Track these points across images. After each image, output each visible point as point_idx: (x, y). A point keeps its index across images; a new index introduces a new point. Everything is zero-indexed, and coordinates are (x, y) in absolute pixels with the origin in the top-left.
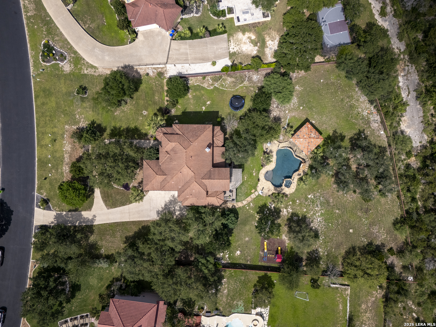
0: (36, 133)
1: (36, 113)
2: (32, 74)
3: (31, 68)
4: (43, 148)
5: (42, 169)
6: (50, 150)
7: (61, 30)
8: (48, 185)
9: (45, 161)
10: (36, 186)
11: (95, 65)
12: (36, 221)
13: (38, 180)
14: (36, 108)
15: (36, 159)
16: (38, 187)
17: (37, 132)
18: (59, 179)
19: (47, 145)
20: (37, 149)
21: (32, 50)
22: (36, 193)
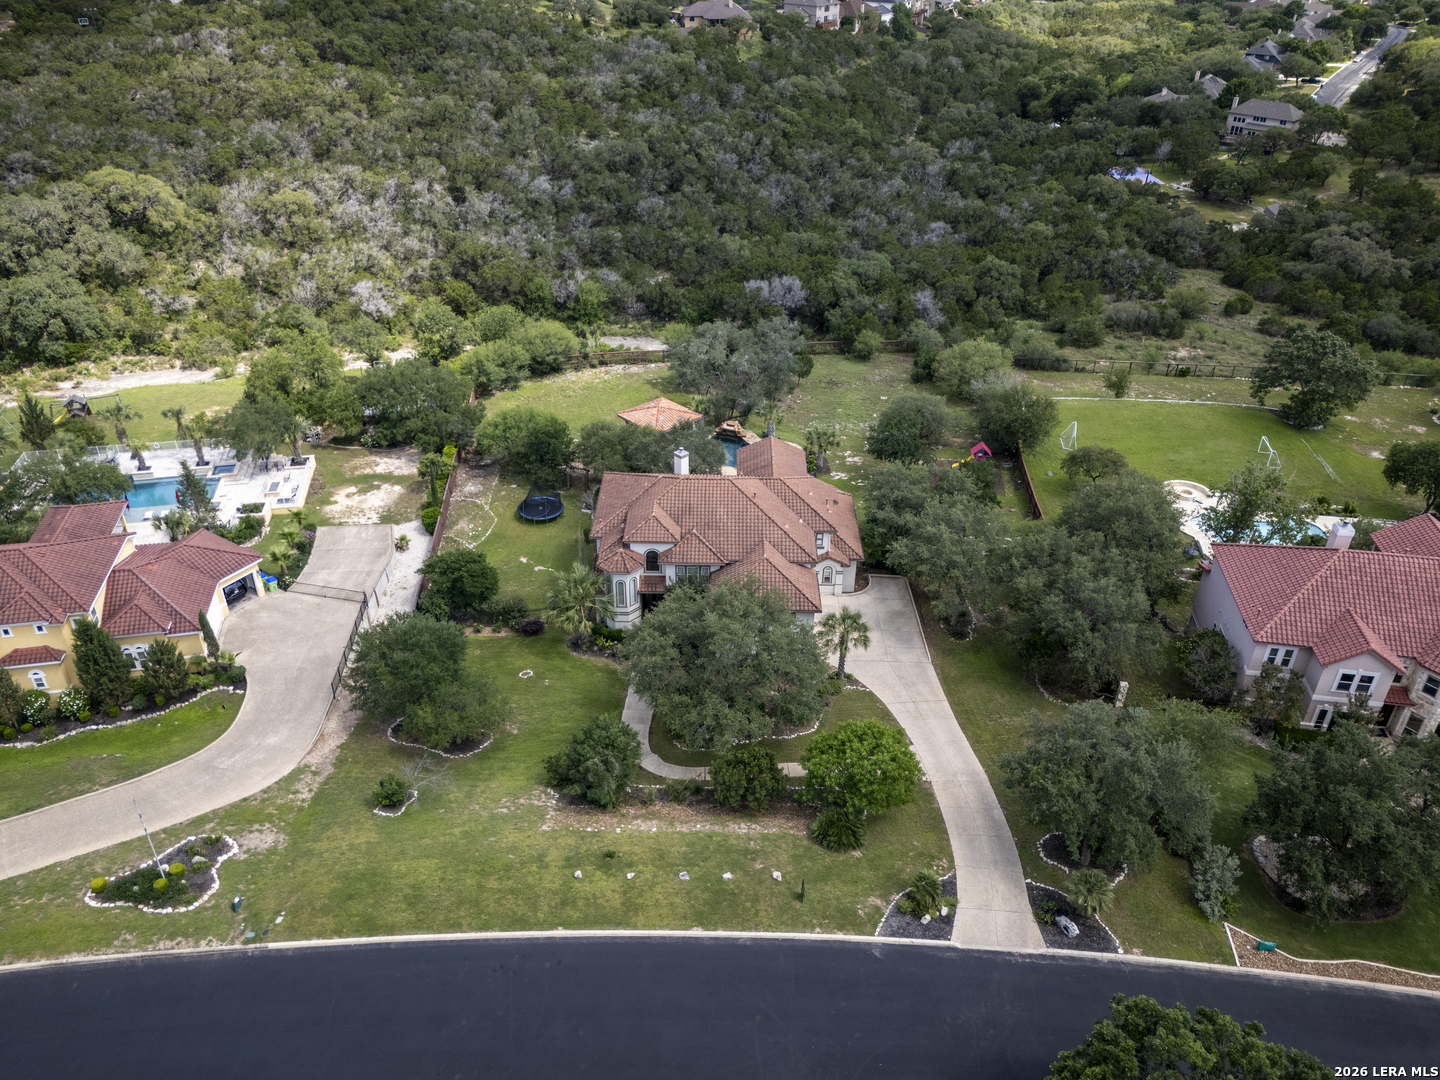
0: (560, 933)
1: (456, 927)
2: (238, 946)
3: (203, 947)
4: (640, 901)
5: (746, 910)
6: (655, 876)
7: (65, 856)
8: (827, 888)
9: (706, 896)
10: (840, 936)
11: (286, 771)
12: (1025, 944)
13: (808, 926)
14: (430, 930)
15: (697, 932)
16: (841, 928)
17: (553, 927)
18: (795, 846)
19: (629, 886)
20: (644, 927)
21: (109, 945)
22: (877, 939)
